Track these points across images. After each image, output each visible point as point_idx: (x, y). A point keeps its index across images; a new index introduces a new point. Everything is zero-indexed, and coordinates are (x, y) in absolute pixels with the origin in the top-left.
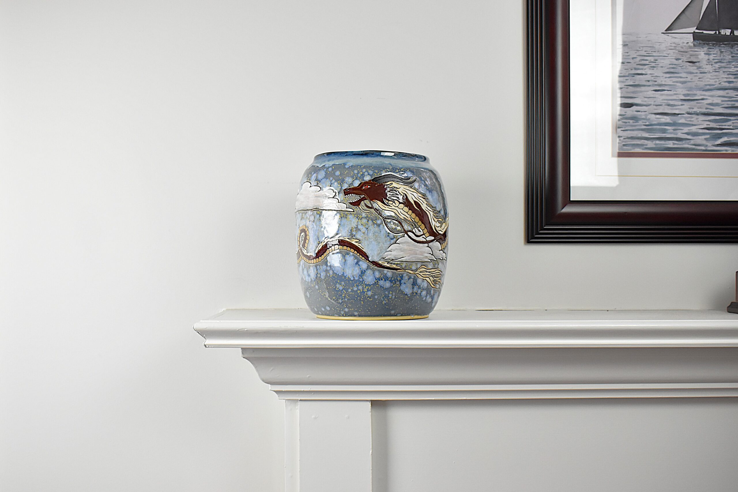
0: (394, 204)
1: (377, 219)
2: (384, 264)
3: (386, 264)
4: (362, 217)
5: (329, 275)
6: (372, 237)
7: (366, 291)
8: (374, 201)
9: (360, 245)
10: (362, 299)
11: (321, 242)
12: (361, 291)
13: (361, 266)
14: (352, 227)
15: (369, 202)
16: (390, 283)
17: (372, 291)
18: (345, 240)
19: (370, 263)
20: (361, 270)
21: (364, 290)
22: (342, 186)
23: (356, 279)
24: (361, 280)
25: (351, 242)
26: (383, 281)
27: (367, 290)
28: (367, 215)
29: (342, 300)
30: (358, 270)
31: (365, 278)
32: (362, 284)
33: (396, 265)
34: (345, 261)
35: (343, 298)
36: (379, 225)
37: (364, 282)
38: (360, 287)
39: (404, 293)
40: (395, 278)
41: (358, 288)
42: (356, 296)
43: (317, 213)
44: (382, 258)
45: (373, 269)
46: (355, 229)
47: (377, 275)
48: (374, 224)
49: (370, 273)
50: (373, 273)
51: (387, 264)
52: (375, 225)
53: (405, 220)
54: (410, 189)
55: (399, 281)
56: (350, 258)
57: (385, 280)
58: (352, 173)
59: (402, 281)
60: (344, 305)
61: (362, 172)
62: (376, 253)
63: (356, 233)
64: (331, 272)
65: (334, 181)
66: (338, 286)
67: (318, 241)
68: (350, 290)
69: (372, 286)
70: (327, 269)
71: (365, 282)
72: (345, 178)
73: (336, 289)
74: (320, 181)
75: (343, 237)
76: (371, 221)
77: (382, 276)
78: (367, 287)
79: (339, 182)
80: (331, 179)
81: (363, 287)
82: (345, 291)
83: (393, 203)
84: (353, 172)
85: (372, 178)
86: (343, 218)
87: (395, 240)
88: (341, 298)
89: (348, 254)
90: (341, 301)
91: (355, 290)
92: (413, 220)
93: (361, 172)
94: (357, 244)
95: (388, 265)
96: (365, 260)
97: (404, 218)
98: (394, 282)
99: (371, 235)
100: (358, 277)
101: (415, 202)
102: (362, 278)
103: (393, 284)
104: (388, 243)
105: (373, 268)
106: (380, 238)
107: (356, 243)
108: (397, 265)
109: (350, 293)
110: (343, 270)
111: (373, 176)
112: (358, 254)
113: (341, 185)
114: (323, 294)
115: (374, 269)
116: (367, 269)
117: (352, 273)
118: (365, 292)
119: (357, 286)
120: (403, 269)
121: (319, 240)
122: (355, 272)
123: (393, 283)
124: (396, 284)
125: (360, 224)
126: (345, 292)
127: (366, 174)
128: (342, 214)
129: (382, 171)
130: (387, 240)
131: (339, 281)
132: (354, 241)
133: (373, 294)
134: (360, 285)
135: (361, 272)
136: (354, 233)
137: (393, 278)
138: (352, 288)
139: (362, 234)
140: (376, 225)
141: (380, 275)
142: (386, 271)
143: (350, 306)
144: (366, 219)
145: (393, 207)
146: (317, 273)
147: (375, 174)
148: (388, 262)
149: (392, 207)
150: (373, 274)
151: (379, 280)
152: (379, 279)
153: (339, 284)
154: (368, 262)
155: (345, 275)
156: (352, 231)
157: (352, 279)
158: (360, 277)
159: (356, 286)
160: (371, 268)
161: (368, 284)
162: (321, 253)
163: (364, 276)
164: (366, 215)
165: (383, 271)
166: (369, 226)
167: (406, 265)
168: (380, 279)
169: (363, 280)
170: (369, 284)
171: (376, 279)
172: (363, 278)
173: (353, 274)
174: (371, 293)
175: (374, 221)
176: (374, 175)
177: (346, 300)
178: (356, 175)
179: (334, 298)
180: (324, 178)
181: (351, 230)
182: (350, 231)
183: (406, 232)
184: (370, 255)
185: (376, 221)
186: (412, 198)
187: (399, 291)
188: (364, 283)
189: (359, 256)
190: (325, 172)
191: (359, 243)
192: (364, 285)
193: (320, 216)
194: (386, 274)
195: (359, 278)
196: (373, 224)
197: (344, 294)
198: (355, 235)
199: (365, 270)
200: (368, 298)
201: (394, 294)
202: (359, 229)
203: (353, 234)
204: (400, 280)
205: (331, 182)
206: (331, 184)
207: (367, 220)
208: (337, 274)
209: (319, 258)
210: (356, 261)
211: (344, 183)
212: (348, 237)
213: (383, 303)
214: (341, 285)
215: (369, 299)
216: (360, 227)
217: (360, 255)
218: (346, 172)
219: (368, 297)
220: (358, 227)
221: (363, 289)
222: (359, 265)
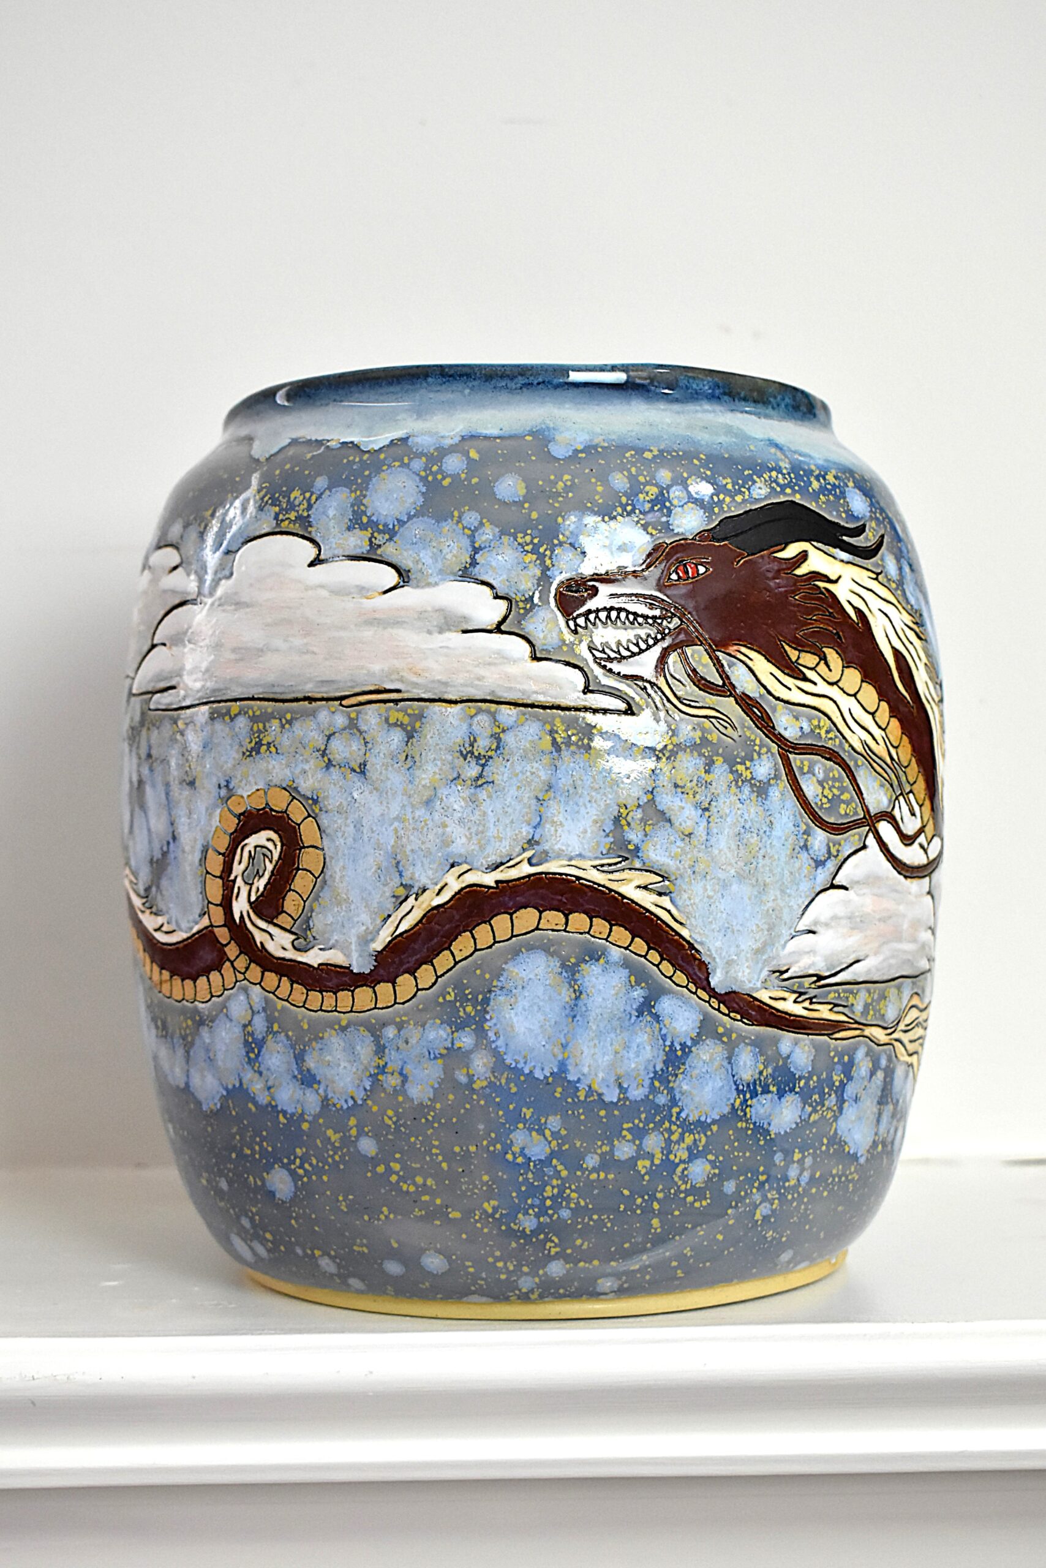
0: (822, 668)
1: (755, 756)
2: (780, 1005)
3: (789, 1006)
4: (678, 745)
5: (463, 1079)
6: (729, 855)
7: (682, 1161)
8: (732, 649)
9: (665, 901)
10: (656, 1206)
11: (415, 890)
12: (657, 1162)
13: (667, 1022)
14: (622, 801)
15: (706, 659)
16: (800, 1105)
17: (711, 1157)
18: (578, 878)
19: (715, 1003)
20: (668, 1043)
21: (672, 1157)
22: (548, 562)
23: (637, 1093)
24: (662, 1099)
25: (614, 886)
26: (770, 1095)
27: (685, 1155)
28: (704, 730)
29: (537, 1216)
30: (648, 1048)
31: (685, 1087)
32: (667, 1124)
33: (830, 1006)
34: (577, 998)
35: (548, 1203)
36: (761, 790)
37: (675, 1110)
38: (653, 1142)
39: (847, 1149)
40: (824, 1075)
41: (640, 1147)
42: (626, 1192)
43: (387, 720)
44: (774, 972)
45: (730, 1038)
46: (639, 815)
47: (748, 1065)
48: (738, 780)
49: (712, 1060)
50: (729, 1059)
51: (795, 1002)
52: (747, 789)
53: (869, 755)
54: (874, 585)
55: (836, 1092)
56: (602, 979)
57: (781, 1094)
58: (600, 489)
59: (850, 1090)
60: (549, 1244)
61: (656, 485)
62: (747, 944)
63: (646, 835)
64: (481, 1064)
65: (487, 534)
66: (519, 1138)
67: (397, 881)
68: (591, 1161)
69: (715, 1128)
70: (457, 1045)
71: (682, 1110)
72: (560, 520)
73: (509, 1157)
74: (392, 534)
75: (570, 859)
76: (726, 767)
77: (770, 1070)
78: (689, 1139)
79: (528, 539)
80: (471, 518)
81: (668, 1141)
82: (560, 1168)
83: (818, 664)
84: (605, 482)
85: (710, 519)
86: (565, 753)
87: (831, 866)
88: (532, 1206)
89: (598, 960)
90: (528, 1223)
91: (623, 1157)
92: (893, 752)
93: (647, 483)
94: (646, 900)
95: (798, 1010)
96: (692, 987)
97: (864, 744)
98: (816, 1097)
99: (724, 844)
100: (647, 1083)
101: (897, 653)
102: (667, 1087)
103: (810, 1109)
104: (806, 888)
105: (728, 1032)
106: (767, 861)
107: (644, 892)
108: (836, 1005)
109: (594, 1176)
110: (564, 1046)
111: (716, 510)
112: (654, 956)
113: (541, 557)
114: (415, 1184)
115: (734, 1036)
116: (696, 1041)
117: (612, 1066)
118: (678, 1165)
119: (639, 1134)
120: (856, 1022)
121: (401, 875)
122: (632, 1055)
123: (810, 1105)
124: (823, 1106)
125: (670, 786)
126: (564, 1173)
127: (678, 498)
128: (560, 727)
129: (754, 482)
130: (800, 868)
131: (528, 1113)
132: (631, 880)
133: (717, 1171)
134: (653, 1129)
135: (667, 1054)
136: (634, 836)
137: (815, 1078)
138: (606, 1148)
139: (679, 843)
140: (752, 786)
141: (762, 1067)
142: (787, 1040)
143: (585, 1247)
144: (701, 755)
145: (822, 688)
146: (382, 1069)
147: (721, 496)
148: (801, 994)
149: (815, 684)
150: (725, 1063)
151: (754, 1094)
152: (751, 1090)
153: (530, 1130)
154: (707, 998)
155: (572, 1077)
156: (623, 822)
157: (612, 1096)
158: (657, 1084)
159: (629, 1137)
160: (721, 1030)
161: (699, 1121)
162: (415, 952)
163: (680, 1077)
164: (699, 733)
165: (776, 1041)
166: (714, 798)
167: (869, 1001)
168: (759, 1089)
169: (674, 1102)
170: (703, 1119)
171: (737, 1089)
172: (671, 1091)
173: (620, 1071)
174: (708, 1167)
175: (741, 768)
176: (720, 503)
177: (565, 1214)
178: (624, 500)
179: (486, 1205)
180: (419, 513)
181: (617, 820)
182: (609, 826)
183: (870, 821)
184: (718, 960)
185: (748, 764)
186: (887, 636)
187: (827, 1146)
188: (678, 1114)
189: (657, 966)
190: (424, 479)
191: (660, 894)
192: (674, 1128)
193: (410, 736)
194: (788, 1057)
195: (653, 1089)
196: (737, 782)
197: (555, 1182)
198: (637, 849)
199: (689, 1043)
200: (690, 1199)
201: (808, 1161)
202: (663, 813)
203: (629, 843)
204: (841, 1081)
205: (472, 538)
206: (476, 550)
207: (701, 762)
208: (520, 1071)
209: (399, 980)
210: (638, 994)
211: (561, 544)
212: (596, 858)
213: (758, 1216)
214: (541, 1132)
215: (692, 1204)
216: (667, 800)
217: (662, 959)
218: (561, 484)
219: (688, 1193)
220: (658, 799)
221: (667, 1150)
222: (657, 1018)
